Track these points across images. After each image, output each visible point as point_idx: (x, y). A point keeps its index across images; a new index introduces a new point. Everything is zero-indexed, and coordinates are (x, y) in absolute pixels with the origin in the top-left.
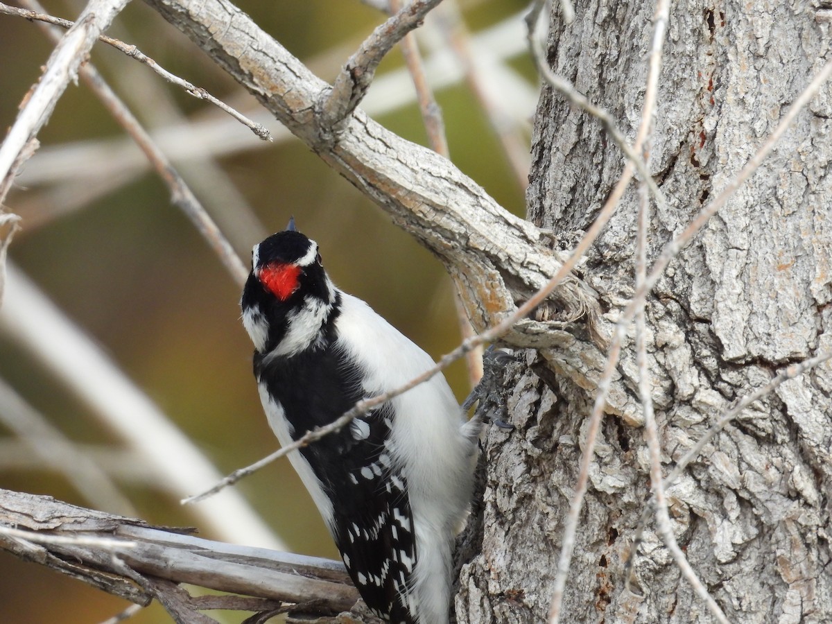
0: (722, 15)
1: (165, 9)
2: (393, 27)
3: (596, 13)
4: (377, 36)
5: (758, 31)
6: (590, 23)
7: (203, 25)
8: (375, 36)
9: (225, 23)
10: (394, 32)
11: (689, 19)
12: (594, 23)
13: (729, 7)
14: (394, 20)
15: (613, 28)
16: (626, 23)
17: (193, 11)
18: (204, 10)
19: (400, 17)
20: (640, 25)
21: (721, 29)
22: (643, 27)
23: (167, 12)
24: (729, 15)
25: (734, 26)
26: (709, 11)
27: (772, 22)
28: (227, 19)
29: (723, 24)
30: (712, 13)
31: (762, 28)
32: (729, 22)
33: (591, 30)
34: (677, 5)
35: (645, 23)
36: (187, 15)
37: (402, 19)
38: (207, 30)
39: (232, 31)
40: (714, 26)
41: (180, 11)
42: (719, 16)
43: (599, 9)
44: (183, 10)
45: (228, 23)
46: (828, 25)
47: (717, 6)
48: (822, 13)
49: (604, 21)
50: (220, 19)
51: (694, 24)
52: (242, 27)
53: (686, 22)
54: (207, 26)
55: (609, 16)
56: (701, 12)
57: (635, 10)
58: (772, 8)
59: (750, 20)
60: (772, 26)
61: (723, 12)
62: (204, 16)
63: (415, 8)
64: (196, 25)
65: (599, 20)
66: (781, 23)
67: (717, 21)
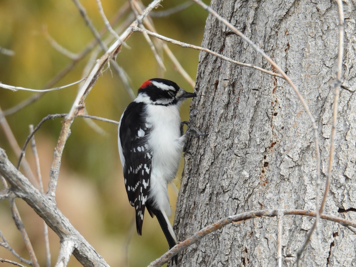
0: (248, 260)
1: (80, 256)
2: (159, 262)
3: (197, 260)
4: (152, 265)
5: (263, 265)
6: (195, 263)
7: (91, 262)
8: (151, 266)
9: (98, 261)
10: (159, 264)
11: (236, 261)
12: (196, 263)
13: (251, 257)
14: (159, 260)
15: (204, 265)
16: (209, 263)
17: (89, 257)
18: (92, 256)
19: (162, 259)
20: (216, 263)
21: (248, 265)
22: (217, 264)
23: (80, 257)
24: (251, 259)
25: (254, 263)
26: (243, 258)
27: (268, 262)
28: (99, 259)
29: (248, 263)
30: (244, 259)
31: (264, 264)
32: (251, 262)
33: (195, 265)
34: (231, 256)
35: (218, 263)
36: (87, 258)
37: (163, 259)
38: (92, 264)
39: (100, 264)
40: (245, 263)
41: (85, 256)
42: (247, 259)
43: (199, 258)
44: (86, 256)
45: (99, 261)
46: (290, 263)
47: (246, 256)
48: (287, 258)
49: (201, 262)
50: (97, 260)
51: (238, 263)
52: (103, 263)
53: (235, 262)
54: (93, 262)
55: (203, 260)
56: (241, 258)
57: (213, 258)
58: (268, 257)
59: (260, 261)
60: (268, 263)
61: (249, 258)
62: (92, 258)
63: (168, 255)
64: (89, 262)
65: (199, 262)
66: (271, 262)
67: (246, 262)
